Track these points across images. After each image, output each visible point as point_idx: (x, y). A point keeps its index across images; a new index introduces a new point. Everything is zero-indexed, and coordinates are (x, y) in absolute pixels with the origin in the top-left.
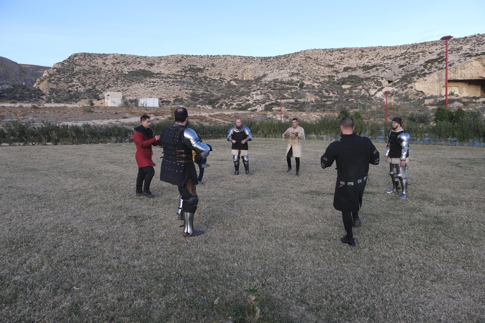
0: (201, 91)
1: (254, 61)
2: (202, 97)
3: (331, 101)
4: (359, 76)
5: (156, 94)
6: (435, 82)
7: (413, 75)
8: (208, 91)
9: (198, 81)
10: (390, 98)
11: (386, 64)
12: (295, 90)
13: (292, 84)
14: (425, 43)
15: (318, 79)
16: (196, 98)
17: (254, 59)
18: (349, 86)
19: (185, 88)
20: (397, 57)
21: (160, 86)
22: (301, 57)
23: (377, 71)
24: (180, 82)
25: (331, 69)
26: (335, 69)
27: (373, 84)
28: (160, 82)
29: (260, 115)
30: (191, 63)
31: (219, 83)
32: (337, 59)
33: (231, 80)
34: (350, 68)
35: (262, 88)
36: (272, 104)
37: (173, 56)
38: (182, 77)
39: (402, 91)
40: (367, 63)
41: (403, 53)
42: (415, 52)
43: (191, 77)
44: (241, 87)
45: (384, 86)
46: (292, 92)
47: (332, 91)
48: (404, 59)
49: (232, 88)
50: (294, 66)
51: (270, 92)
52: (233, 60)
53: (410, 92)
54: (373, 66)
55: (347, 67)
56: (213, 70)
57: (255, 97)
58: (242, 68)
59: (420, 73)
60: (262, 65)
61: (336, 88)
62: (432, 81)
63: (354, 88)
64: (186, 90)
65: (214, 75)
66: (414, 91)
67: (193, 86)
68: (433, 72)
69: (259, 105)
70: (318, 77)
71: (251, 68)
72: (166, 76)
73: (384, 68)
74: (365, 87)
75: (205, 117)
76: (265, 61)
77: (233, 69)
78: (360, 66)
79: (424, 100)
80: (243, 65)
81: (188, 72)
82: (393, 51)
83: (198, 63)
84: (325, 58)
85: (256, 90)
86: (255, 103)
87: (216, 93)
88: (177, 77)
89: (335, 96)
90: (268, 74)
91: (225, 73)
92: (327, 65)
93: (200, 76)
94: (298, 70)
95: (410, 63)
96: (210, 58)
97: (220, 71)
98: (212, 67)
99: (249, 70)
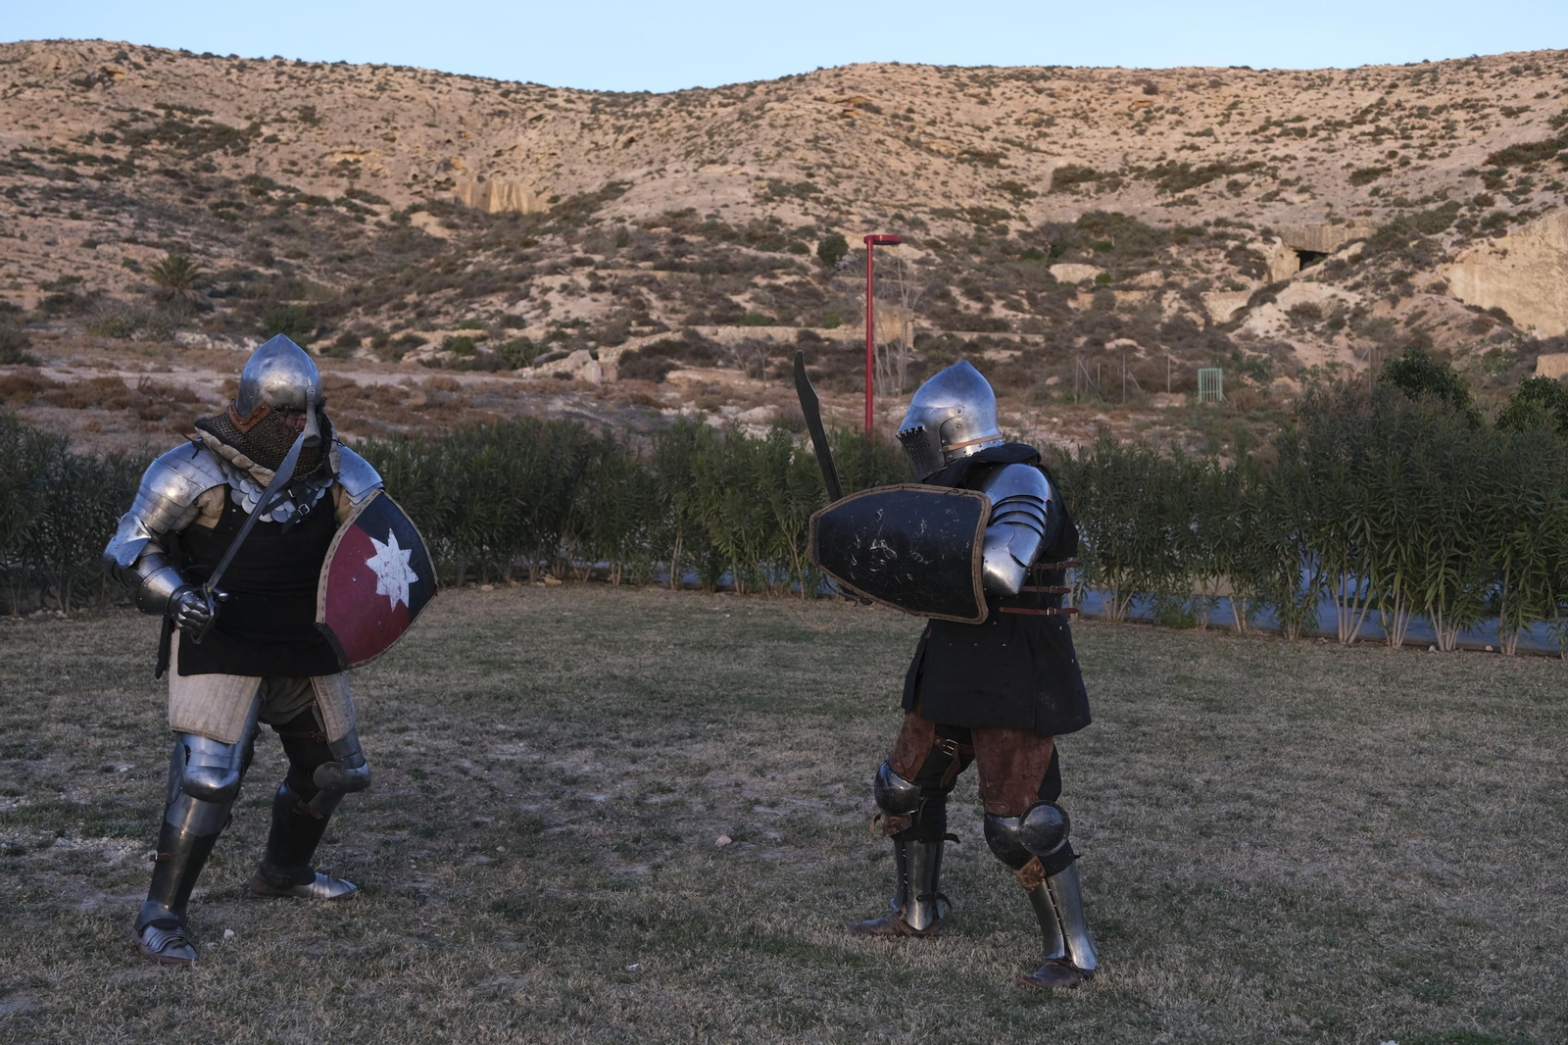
0: (227, 260)
1: (552, 107)
2: (230, 292)
3: (1007, 348)
4: (1141, 219)
6: (1551, 265)
7: (1436, 223)
8: (269, 262)
9: (213, 199)
10: (1329, 341)
11: (1281, 160)
12: (795, 278)
13: (777, 243)
14: (1475, 63)
15: (916, 224)
16: (189, 293)
17: (553, 101)
18: (1091, 272)
19: (125, 233)
20: (1334, 126)
22: (822, 99)
23: (1238, 195)
24: (94, 198)
25: (986, 176)
26: (1007, 176)
27: (1218, 266)
29: (610, 405)
30: (175, 97)
31: (343, 220)
32: (1018, 122)
33: (415, 209)
34: (1088, 174)
35: (598, 258)
36: (668, 348)
37: (62, 46)
38: (113, 172)
39: (1388, 307)
40: (1178, 150)
41: (1365, 105)
42: (1432, 102)
43: (168, 173)
44: (476, 246)
45: (1277, 277)
46: (775, 289)
47: (1002, 292)
48: (1376, 137)
49: (418, 253)
50: (784, 147)
51: (650, 282)
52: (428, 95)
53: (1433, 316)
54: (1212, 169)
55: (1071, 167)
56: (310, 141)
57: (561, 307)
58: (483, 142)
59: (1468, 215)
60: (598, 133)
61: (1019, 274)
62: (1536, 260)
63: (1118, 280)
64: (131, 246)
65: (309, 172)
66: (1457, 308)
67: (176, 225)
68: (1539, 209)
69: (585, 354)
70: (920, 215)
71: (531, 145)
72: (9, 159)
73: (1270, 180)
74: (1176, 277)
75: (193, 394)
76: (612, 114)
77: (430, 148)
78: (1141, 163)
79: (1528, 356)
80: (486, 125)
81: (149, 147)
82: (1312, 93)
83: (218, 97)
84: (949, 114)
85: (563, 268)
86: (558, 336)
87: (320, 277)
88: (77, 169)
89: (1023, 320)
90: (632, 183)
91: (377, 166)
92: (965, 152)
93: (224, 173)
94: (803, 168)
95: (1408, 163)
96: (291, 77)
97: (351, 152)
98: (301, 126)
99: (519, 155)
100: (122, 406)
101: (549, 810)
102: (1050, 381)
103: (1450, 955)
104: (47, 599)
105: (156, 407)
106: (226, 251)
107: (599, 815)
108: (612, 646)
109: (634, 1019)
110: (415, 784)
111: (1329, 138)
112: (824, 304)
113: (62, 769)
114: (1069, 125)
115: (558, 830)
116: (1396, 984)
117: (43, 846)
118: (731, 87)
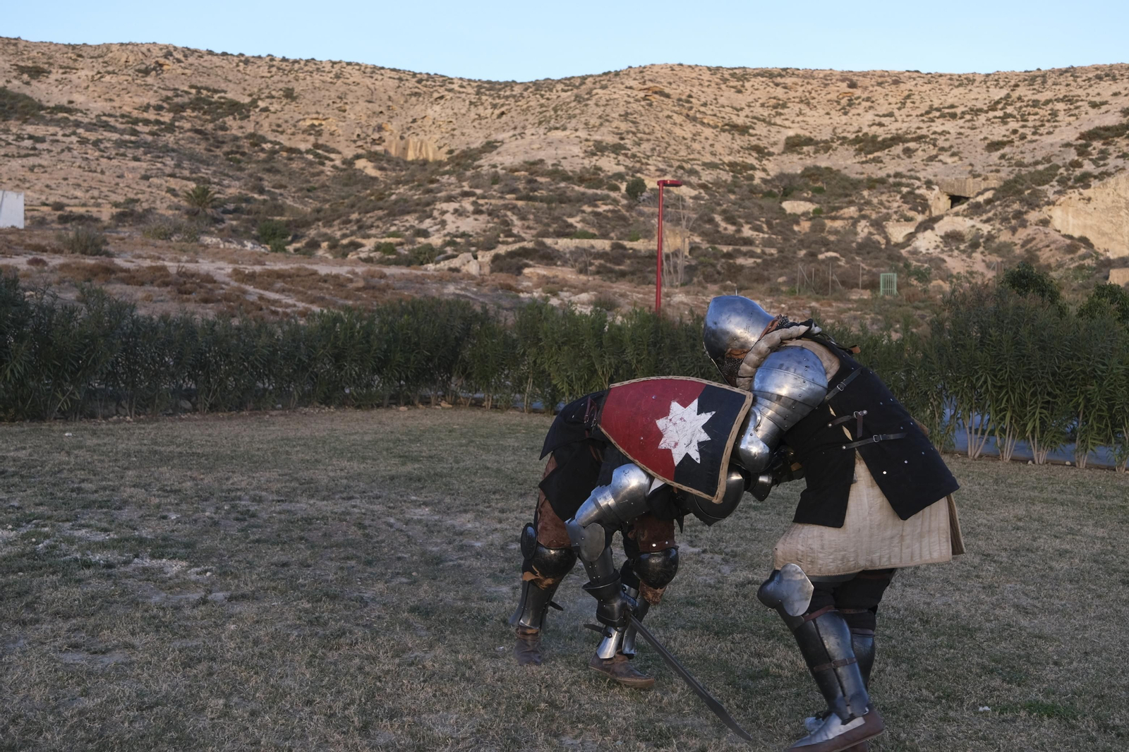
0: (234, 189)
1: (450, 90)
2: (235, 211)
3: (752, 257)
4: (844, 172)
5: (39, 186)
6: (1120, 209)
7: (1044, 178)
8: (262, 191)
9: (226, 148)
10: (970, 257)
11: (940, 134)
12: (610, 207)
13: (598, 184)
14: (1071, 71)
15: (692, 172)
16: (209, 211)
17: (451, 86)
18: (810, 207)
19: (168, 170)
20: (976, 112)
21: (62, 157)
22: (631, 88)
23: (910, 157)
24: (148, 147)
25: (740, 141)
26: (754, 141)
27: (895, 205)
28: (65, 139)
29: (485, 290)
30: (203, 81)
31: (311, 164)
32: (763, 105)
33: (358, 157)
34: (809, 141)
35: (479, 191)
36: (524, 253)
37: (130, 47)
38: (161, 130)
39: (1010, 233)
40: (870, 126)
41: (997, 98)
42: (1042, 97)
43: (197, 131)
44: (398, 182)
45: (935, 213)
46: (597, 214)
47: (750, 219)
48: (1004, 119)
49: (359, 187)
50: (605, 119)
51: (514, 208)
52: (368, 81)
53: (1040, 241)
54: (892, 139)
55: (798, 136)
56: (290, 111)
57: (454, 223)
58: (404, 113)
59: (1065, 173)
60: (481, 108)
61: (761, 208)
62: (1110, 205)
63: (828, 213)
64: (171, 179)
65: (289, 131)
66: (1057, 236)
67: (201, 166)
68: (1113, 170)
69: (469, 255)
70: (695, 167)
71: (436, 115)
72: (94, 121)
73: (932, 147)
74: (867, 212)
75: (212, 278)
76: (490, 95)
77: (369, 117)
78: (845, 134)
79: (1104, 270)
80: (406, 102)
81: (185, 114)
82: (961, 90)
83: (230, 81)
84: (716, 99)
85: (455, 198)
86: (451, 243)
87: (294, 201)
88: (137, 128)
89: (763, 238)
90: (502, 142)
91: (334, 128)
92: (727, 125)
93: (234, 132)
94: (617, 134)
95: (1025, 138)
96: (279, 69)
97: (317, 119)
98: (285, 101)
99: (428, 122)
100: (166, 284)
101: (446, 551)
102: (781, 280)
103: (1028, 656)
104: (120, 409)
105: (188, 286)
106: (233, 183)
107: (478, 555)
108: (486, 448)
109: (501, 680)
110: (360, 532)
111: (972, 120)
112: (629, 225)
113: (135, 516)
114: (796, 107)
115: (451, 563)
116: (992, 672)
117: (126, 563)
118: (566, 79)
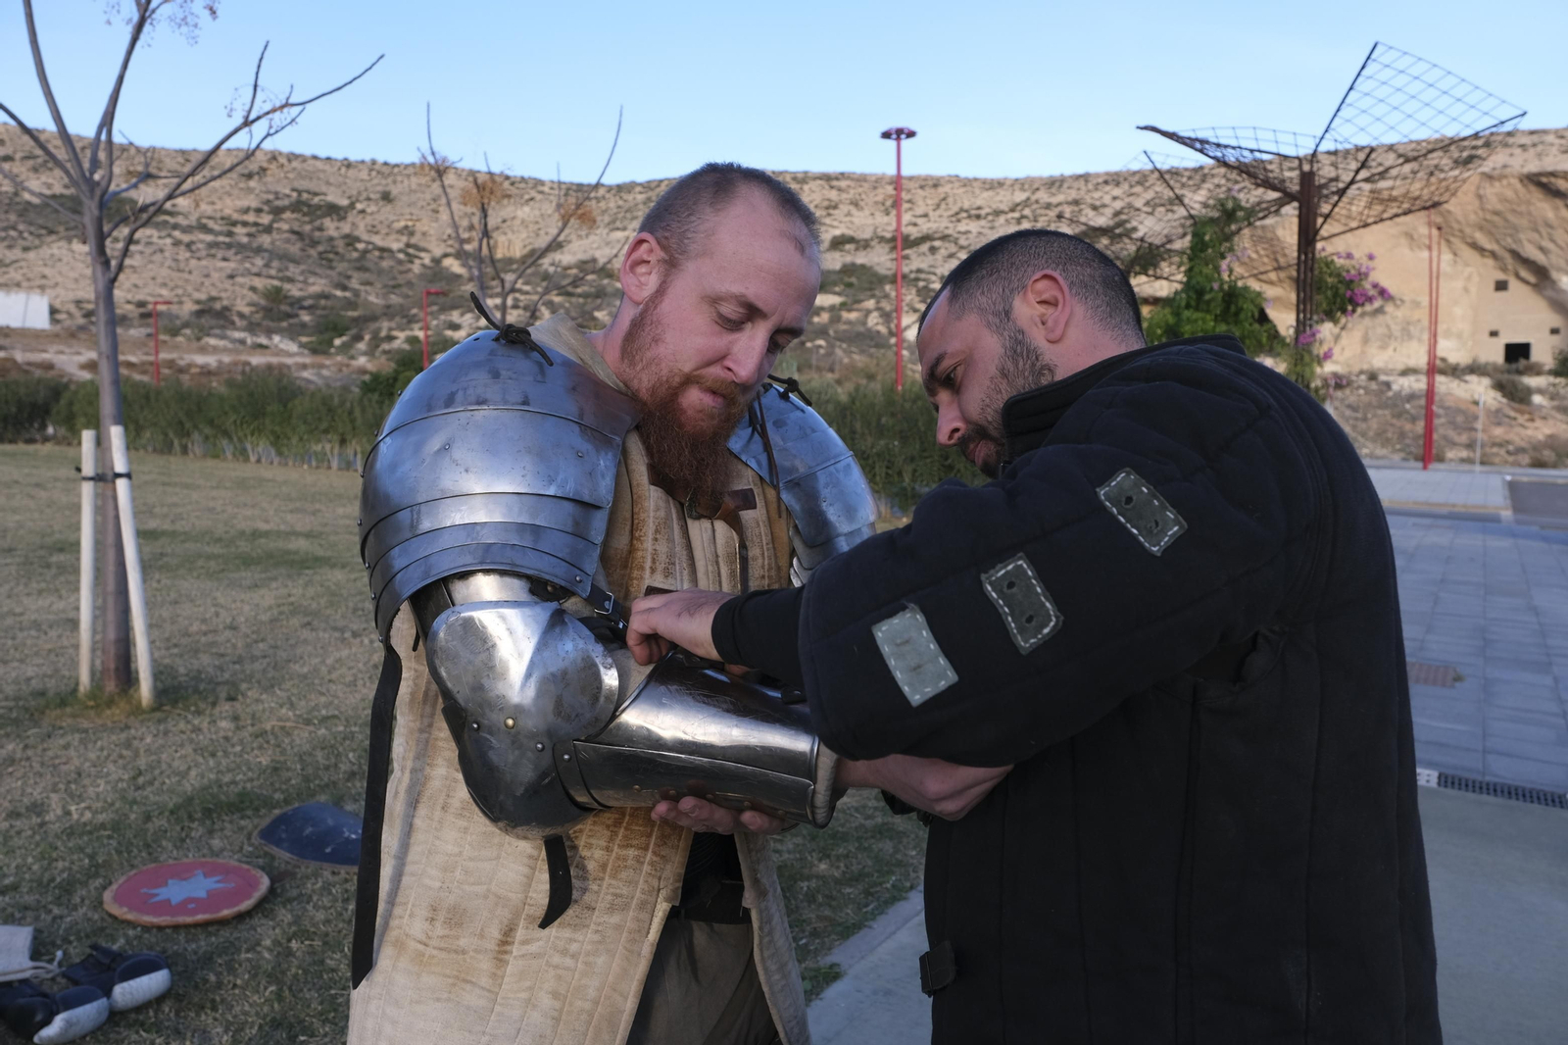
0: (318, 285)
1: (541, 192)
2: (312, 307)
4: (875, 268)
9: (320, 248)
14: (1085, 177)
16: (283, 307)
17: (542, 188)
18: (837, 300)
19: (255, 270)
23: (933, 254)
24: (241, 248)
28: (159, 241)
30: (305, 184)
31: (400, 262)
33: (446, 255)
34: (851, 240)
40: (907, 226)
41: (1018, 201)
42: (1054, 200)
43: (294, 232)
54: (922, 238)
55: (843, 236)
56: (386, 213)
63: (850, 305)
64: (256, 278)
65: (383, 232)
67: (290, 265)
71: (525, 216)
72: (194, 224)
73: (953, 245)
76: (576, 197)
78: (883, 233)
81: (284, 216)
82: (990, 192)
83: (331, 184)
87: (377, 297)
88: (235, 230)
90: (568, 242)
91: (426, 228)
93: (330, 232)
96: (378, 172)
97: (411, 220)
98: (381, 203)
99: (517, 222)
106: (319, 281)
118: (649, 182)
